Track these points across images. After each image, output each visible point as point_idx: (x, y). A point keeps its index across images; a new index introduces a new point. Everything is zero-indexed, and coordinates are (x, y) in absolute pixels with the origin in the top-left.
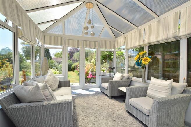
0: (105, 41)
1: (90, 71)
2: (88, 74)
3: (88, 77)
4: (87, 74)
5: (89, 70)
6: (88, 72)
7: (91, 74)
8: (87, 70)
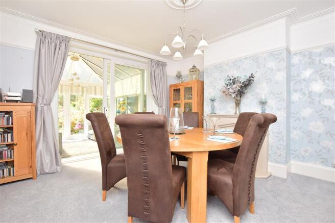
0: (95, 87)
1: (78, 120)
2: (75, 124)
3: (75, 128)
4: (73, 124)
5: (76, 120)
6: (75, 122)
7: (80, 125)
8: (73, 120)
